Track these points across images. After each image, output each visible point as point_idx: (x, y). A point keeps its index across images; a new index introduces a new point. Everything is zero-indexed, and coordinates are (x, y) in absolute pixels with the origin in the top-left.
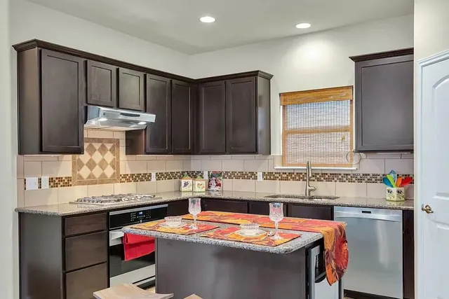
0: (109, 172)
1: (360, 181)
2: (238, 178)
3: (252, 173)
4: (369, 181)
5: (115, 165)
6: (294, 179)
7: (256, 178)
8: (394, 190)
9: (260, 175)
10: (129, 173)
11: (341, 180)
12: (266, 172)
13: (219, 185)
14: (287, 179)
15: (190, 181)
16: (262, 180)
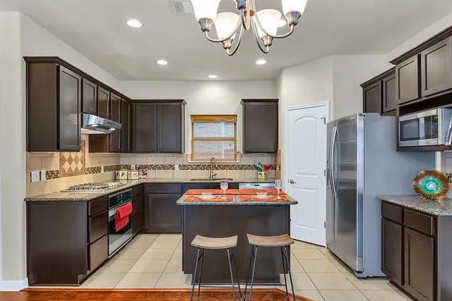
0: (80, 165)
1: (241, 169)
2: (160, 169)
3: (171, 166)
4: (246, 169)
5: (83, 161)
6: (201, 169)
7: (174, 169)
8: (263, 173)
9: (177, 167)
10: (90, 166)
11: (230, 169)
12: (181, 164)
13: (146, 174)
14: (196, 169)
15: (126, 172)
16: (178, 170)
